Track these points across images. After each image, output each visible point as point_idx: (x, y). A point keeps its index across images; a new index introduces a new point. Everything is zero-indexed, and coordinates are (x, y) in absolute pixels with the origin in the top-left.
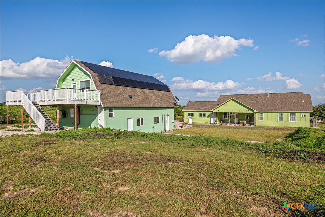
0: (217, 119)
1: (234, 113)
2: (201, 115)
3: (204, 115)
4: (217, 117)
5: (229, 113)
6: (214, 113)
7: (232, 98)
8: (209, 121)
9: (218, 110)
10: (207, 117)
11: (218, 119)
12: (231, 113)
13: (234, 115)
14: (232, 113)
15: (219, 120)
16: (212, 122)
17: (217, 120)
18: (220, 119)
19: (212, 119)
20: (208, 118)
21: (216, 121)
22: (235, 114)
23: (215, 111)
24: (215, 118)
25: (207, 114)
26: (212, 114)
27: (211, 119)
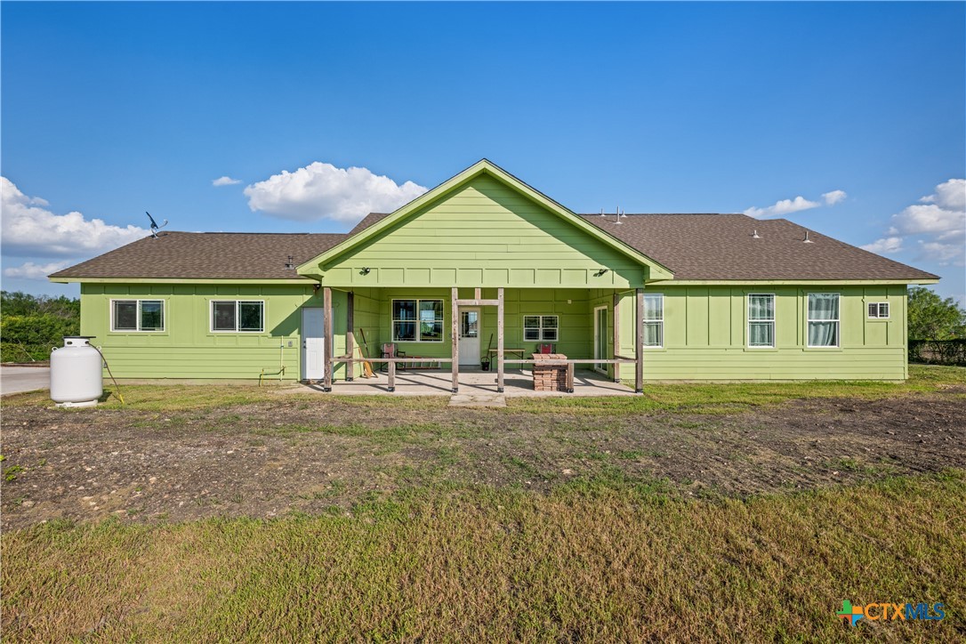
0: (355, 345)
1: (489, 293)
2: (223, 318)
3: (252, 318)
4: (350, 329)
5: (455, 293)
6: (328, 295)
7: (483, 165)
8: (289, 359)
9: (366, 271)
10: (277, 332)
11: (362, 341)
12: (466, 293)
13: (496, 307)
14: (478, 293)
15: (365, 352)
16: (316, 371)
17: (357, 354)
18: (371, 349)
19: (316, 345)
20: (284, 341)
21: (347, 362)
22: (499, 302)
23: (332, 279)
24: (339, 341)
25: (276, 309)
26: (316, 311)
27: (304, 347)
